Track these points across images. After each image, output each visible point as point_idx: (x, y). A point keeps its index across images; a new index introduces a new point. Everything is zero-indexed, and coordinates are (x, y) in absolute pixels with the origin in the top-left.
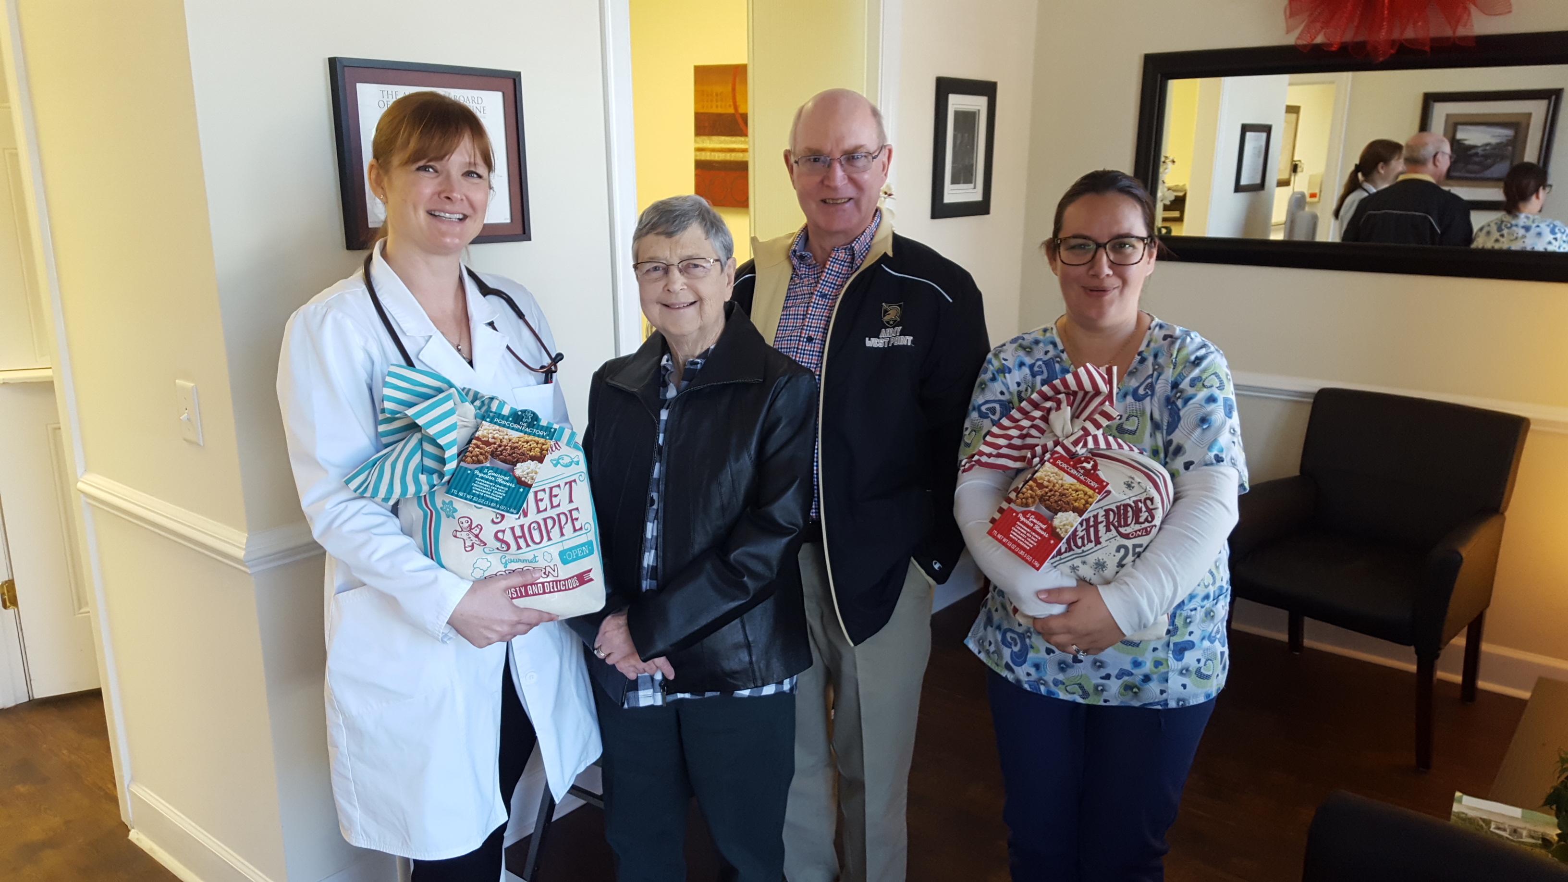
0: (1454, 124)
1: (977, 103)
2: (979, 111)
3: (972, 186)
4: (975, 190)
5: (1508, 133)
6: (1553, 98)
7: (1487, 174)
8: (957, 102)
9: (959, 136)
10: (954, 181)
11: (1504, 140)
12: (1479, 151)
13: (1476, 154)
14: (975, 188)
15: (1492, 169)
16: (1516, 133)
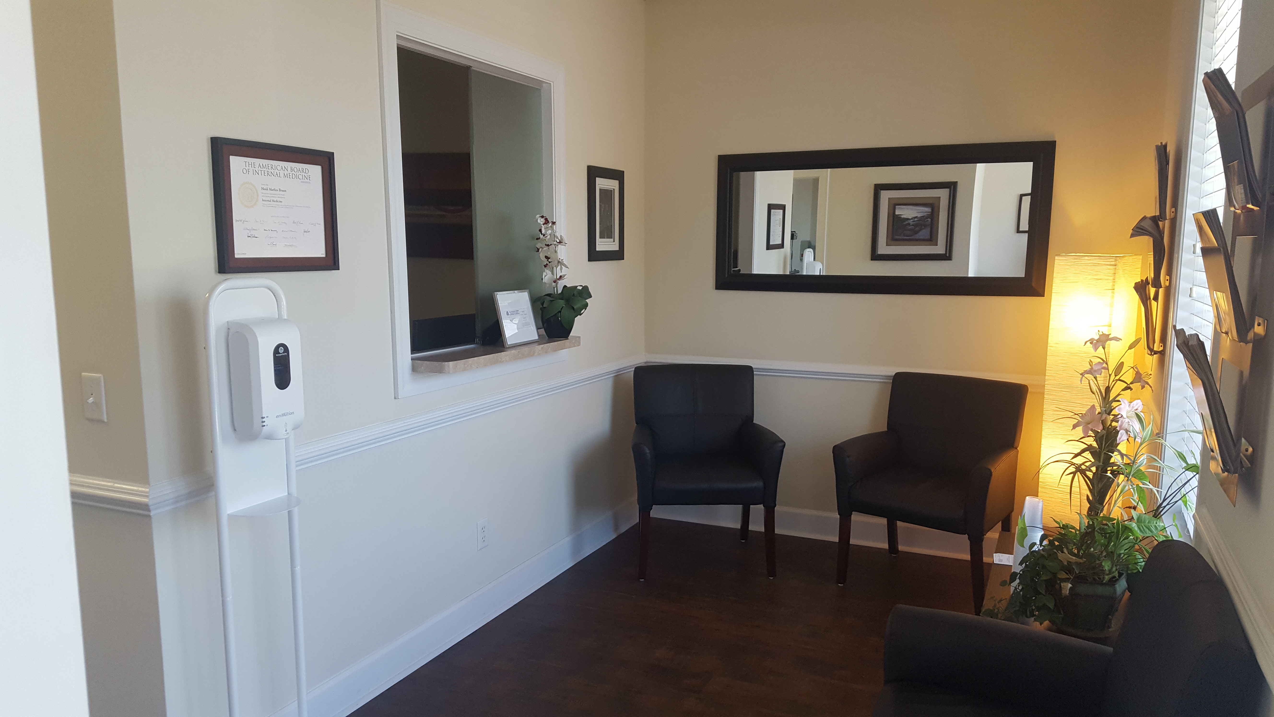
0: (894, 204)
1: (612, 184)
2: (614, 189)
3: (612, 240)
4: (614, 243)
5: (928, 210)
6: (952, 187)
7: (917, 236)
8: (601, 183)
9: (603, 206)
10: (601, 237)
11: (925, 214)
12: (911, 222)
13: (909, 224)
14: (614, 242)
15: (920, 233)
16: (933, 210)
